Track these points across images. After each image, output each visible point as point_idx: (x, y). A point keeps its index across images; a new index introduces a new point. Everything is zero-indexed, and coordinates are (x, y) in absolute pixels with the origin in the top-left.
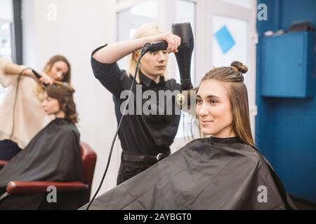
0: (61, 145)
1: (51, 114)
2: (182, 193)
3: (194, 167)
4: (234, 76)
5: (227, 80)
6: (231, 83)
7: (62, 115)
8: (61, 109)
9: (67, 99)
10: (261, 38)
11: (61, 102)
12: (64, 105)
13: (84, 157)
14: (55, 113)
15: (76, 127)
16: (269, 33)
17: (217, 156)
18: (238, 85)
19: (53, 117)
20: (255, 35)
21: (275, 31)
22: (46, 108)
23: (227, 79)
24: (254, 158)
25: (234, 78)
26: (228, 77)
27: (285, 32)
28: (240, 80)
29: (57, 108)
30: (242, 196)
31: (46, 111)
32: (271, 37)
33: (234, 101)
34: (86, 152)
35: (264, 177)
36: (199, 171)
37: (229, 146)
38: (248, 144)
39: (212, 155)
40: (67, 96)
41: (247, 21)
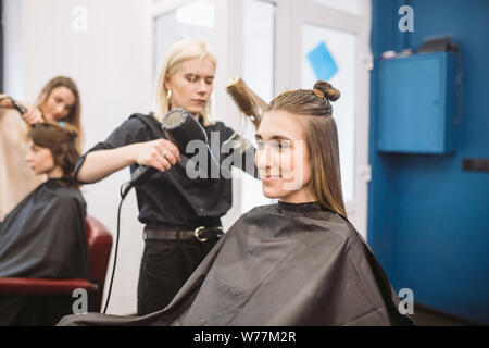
0: (54, 221)
1: (42, 173)
2: (229, 290)
3: (249, 249)
4: (316, 106)
5: (304, 112)
6: (310, 117)
7: (57, 174)
8: (56, 163)
9: (65, 147)
10: (378, 61)
11: (56, 153)
12: (61, 157)
13: (91, 241)
14: (48, 172)
15: (80, 193)
16: (389, 54)
17: (286, 231)
18: (321, 120)
19: (44, 178)
20: (369, 57)
21: (397, 51)
22: (34, 164)
23: (305, 110)
24: (339, 233)
25: (316, 109)
26: (306, 107)
27: (414, 52)
28: (326, 111)
29: (49, 163)
30: (317, 292)
31: (34, 168)
32: (392, 59)
33: (314, 146)
34: (95, 233)
35: (355, 262)
36: (257, 255)
37: (305, 215)
38: (334, 212)
39: (278, 229)
40: (64, 142)
41: (356, 34)
